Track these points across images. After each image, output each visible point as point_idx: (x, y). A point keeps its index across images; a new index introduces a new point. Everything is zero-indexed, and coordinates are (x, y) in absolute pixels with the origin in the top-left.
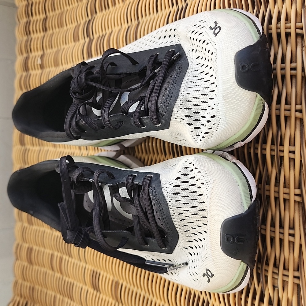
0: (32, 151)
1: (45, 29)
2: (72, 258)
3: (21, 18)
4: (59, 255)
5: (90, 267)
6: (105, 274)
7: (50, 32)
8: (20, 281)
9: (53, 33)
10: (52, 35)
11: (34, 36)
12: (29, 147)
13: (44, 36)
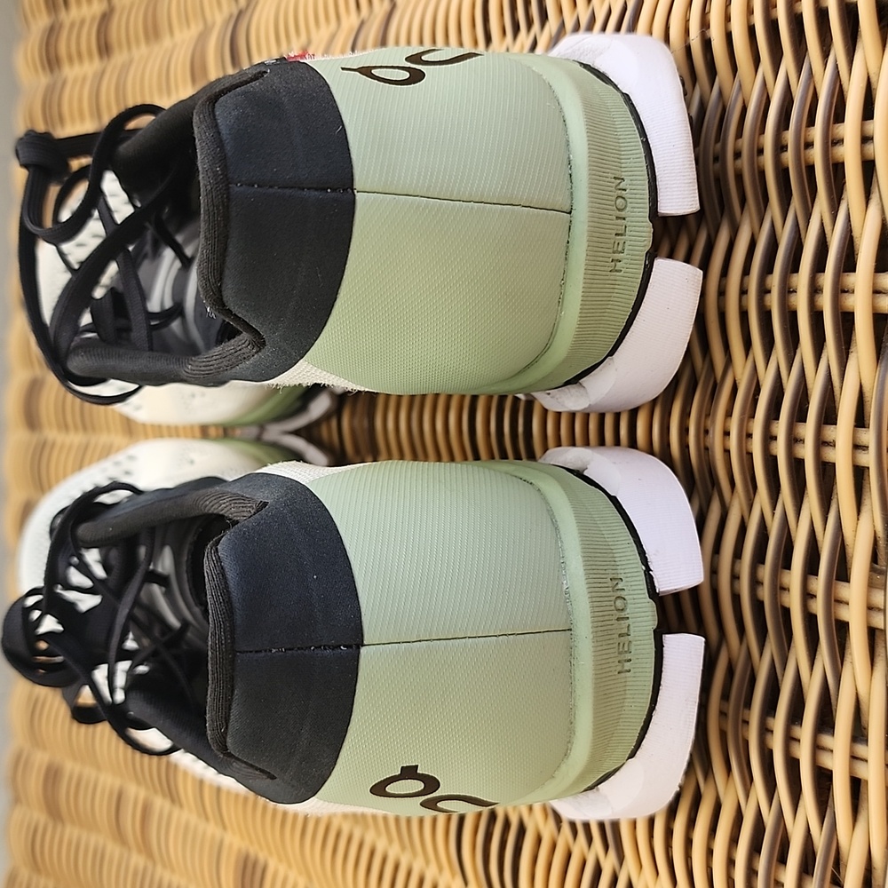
0: (62, 447)
1: (105, 49)
2: (181, 806)
3: (33, 15)
4: (142, 794)
5: (235, 842)
6: (282, 870)
7: (119, 58)
8: (24, 873)
9: (131, 62)
10: (126, 68)
11: (71, 72)
12: (51, 434)
13: (103, 72)
